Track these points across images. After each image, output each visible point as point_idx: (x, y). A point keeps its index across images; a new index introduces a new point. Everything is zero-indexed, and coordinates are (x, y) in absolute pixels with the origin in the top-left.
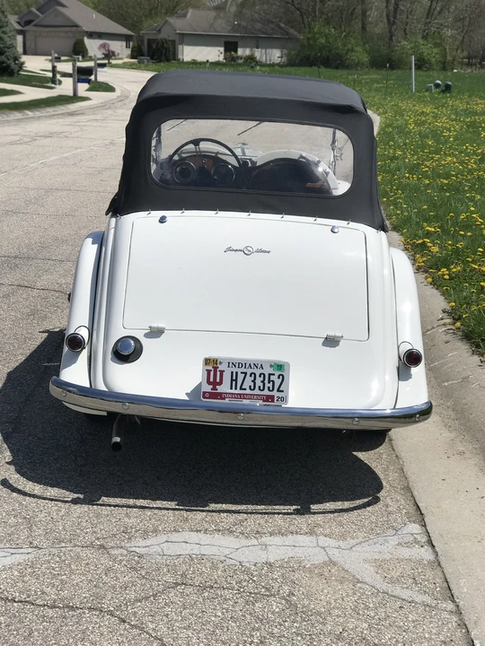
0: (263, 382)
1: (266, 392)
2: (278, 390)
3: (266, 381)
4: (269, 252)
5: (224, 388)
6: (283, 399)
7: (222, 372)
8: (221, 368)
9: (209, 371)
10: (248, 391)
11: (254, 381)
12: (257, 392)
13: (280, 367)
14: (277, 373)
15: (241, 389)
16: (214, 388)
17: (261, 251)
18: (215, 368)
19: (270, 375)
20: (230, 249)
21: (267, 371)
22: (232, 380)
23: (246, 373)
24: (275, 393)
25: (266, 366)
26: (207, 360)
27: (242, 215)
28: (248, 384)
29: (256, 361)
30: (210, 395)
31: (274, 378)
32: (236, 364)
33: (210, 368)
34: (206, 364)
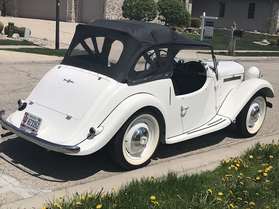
0: (34, 124)
1: (34, 128)
2: (37, 129)
3: (35, 124)
4: (73, 83)
5: (26, 124)
6: (36, 132)
7: (27, 118)
8: (28, 116)
10: (30, 126)
11: (32, 123)
12: (32, 127)
13: (40, 120)
14: (39, 122)
15: (29, 125)
16: (24, 123)
17: (72, 82)
18: (27, 116)
20: (65, 80)
21: (37, 121)
22: (28, 121)
23: (32, 120)
24: (35, 129)
25: (37, 119)
26: (26, 113)
27: (80, 69)
28: (31, 124)
29: (35, 116)
30: (22, 125)
31: (37, 124)
32: (31, 116)
33: (26, 116)
34: (25, 114)
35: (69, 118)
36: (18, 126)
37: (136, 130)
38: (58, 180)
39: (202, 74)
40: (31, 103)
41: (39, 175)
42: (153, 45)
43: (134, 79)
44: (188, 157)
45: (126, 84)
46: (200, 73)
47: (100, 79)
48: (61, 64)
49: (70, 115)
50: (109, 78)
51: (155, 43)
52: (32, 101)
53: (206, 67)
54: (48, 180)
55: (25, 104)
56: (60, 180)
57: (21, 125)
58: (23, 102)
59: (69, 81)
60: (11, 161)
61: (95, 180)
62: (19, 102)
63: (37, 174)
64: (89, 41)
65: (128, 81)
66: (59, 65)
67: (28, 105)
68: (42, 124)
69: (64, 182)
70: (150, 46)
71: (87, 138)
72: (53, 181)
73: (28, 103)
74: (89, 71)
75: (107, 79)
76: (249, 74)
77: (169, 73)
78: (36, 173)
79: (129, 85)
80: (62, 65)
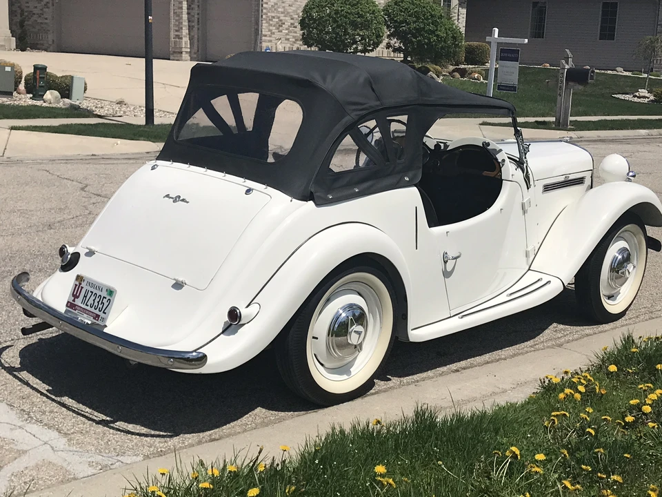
0: (98, 302)
1: (97, 312)
2: (104, 312)
3: (100, 303)
4: (188, 202)
5: (78, 302)
6: (103, 319)
7: (82, 288)
8: (83, 284)
9: (76, 285)
10: (88, 308)
11: (94, 300)
12: (93, 310)
13: (111, 292)
14: (108, 297)
15: (86, 305)
16: (74, 301)
17: (183, 200)
18: (80, 284)
19: (104, 297)
20: (167, 196)
21: (104, 294)
22: (84, 296)
23: (92, 292)
24: (101, 314)
25: (104, 290)
26: (78, 276)
27: (202, 170)
28: (91, 301)
29: (102, 284)
30: (71, 305)
31: (105, 301)
32: (91, 284)
33: (78, 283)
34: (77, 279)
35: (178, 285)
36: (61, 307)
37: (338, 312)
38: (157, 433)
39: (492, 174)
40: (90, 253)
41: (113, 422)
42: (372, 110)
43: (329, 191)
44: (463, 371)
45: (311, 203)
46: (486, 173)
47: (249, 191)
48: (158, 158)
49: (181, 279)
50: (271, 190)
51: (378, 103)
52: (93, 248)
53: (500, 157)
54: (133, 433)
55: (76, 256)
56: (161, 433)
57: (67, 306)
58: (71, 250)
59: (177, 199)
60: (47, 391)
61: (245, 431)
62: (62, 252)
63: (108, 419)
64: (221, 104)
65: (316, 195)
66: (153, 163)
67: (83, 258)
68: (117, 301)
69: (171, 437)
70: (364, 112)
71: (223, 332)
72: (146, 435)
73: (83, 252)
74: (223, 174)
75: (265, 191)
76: (604, 171)
77: (411, 174)
78: (105, 418)
79: (317, 205)
80: (160, 162)
